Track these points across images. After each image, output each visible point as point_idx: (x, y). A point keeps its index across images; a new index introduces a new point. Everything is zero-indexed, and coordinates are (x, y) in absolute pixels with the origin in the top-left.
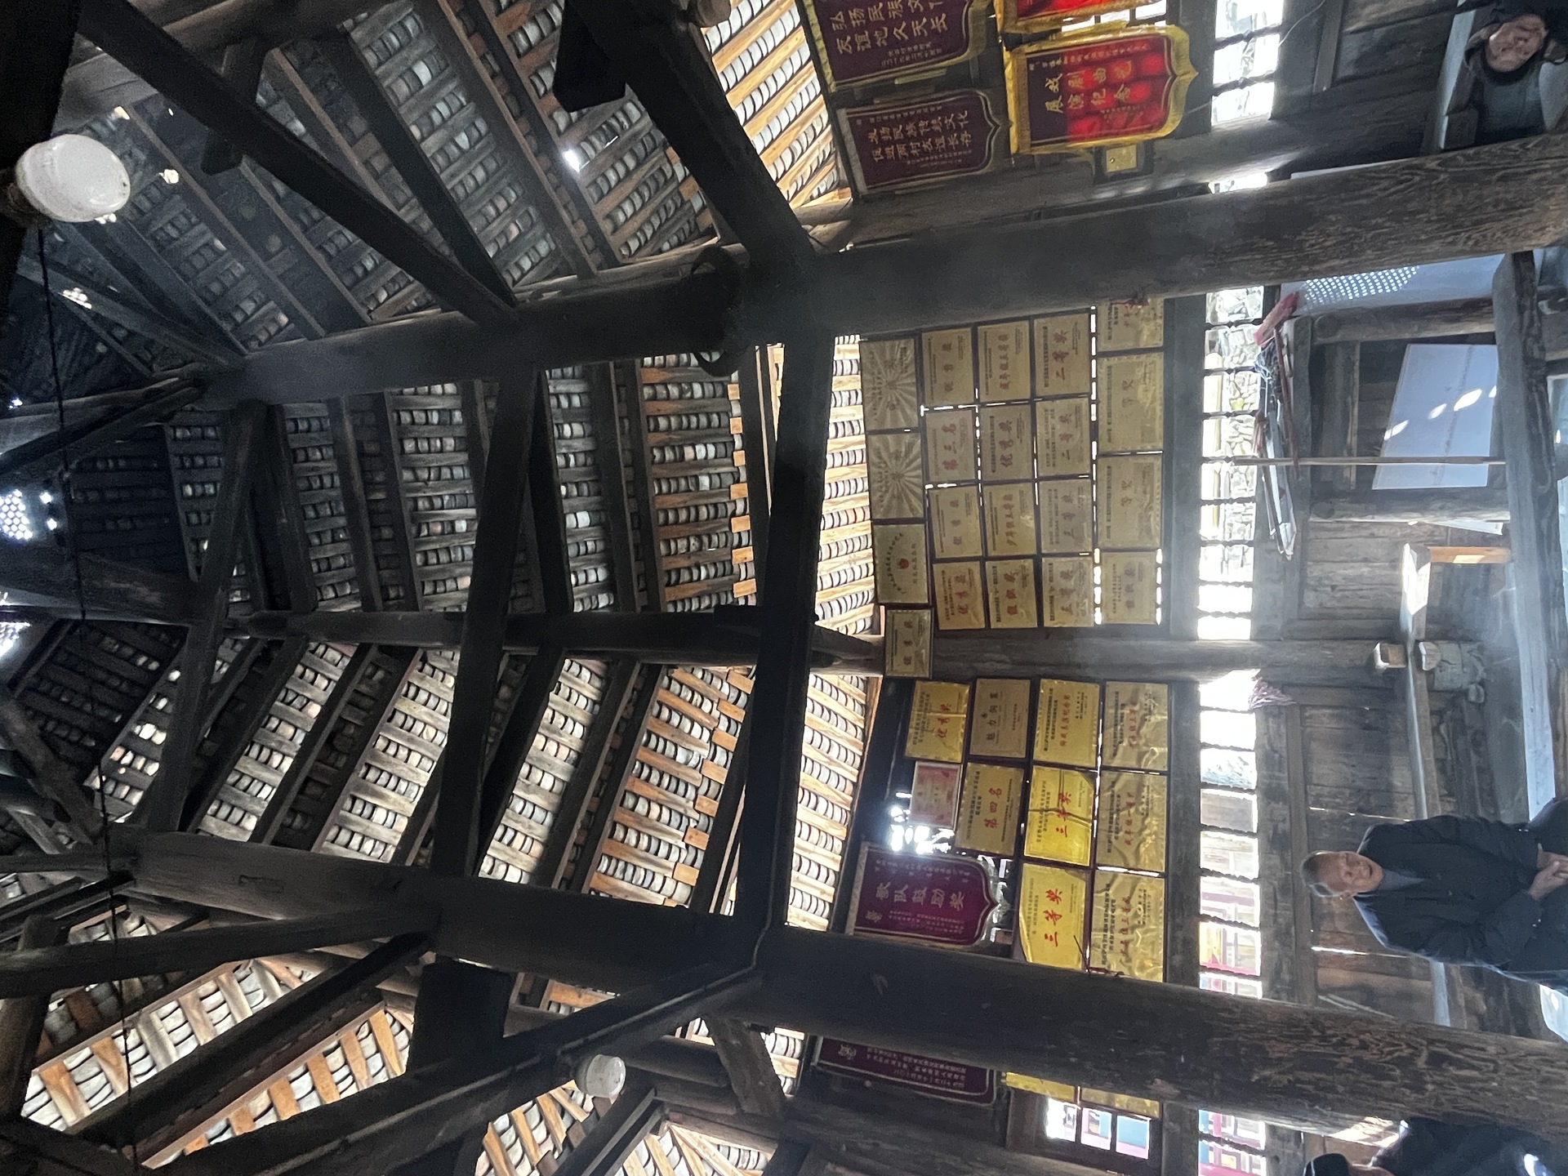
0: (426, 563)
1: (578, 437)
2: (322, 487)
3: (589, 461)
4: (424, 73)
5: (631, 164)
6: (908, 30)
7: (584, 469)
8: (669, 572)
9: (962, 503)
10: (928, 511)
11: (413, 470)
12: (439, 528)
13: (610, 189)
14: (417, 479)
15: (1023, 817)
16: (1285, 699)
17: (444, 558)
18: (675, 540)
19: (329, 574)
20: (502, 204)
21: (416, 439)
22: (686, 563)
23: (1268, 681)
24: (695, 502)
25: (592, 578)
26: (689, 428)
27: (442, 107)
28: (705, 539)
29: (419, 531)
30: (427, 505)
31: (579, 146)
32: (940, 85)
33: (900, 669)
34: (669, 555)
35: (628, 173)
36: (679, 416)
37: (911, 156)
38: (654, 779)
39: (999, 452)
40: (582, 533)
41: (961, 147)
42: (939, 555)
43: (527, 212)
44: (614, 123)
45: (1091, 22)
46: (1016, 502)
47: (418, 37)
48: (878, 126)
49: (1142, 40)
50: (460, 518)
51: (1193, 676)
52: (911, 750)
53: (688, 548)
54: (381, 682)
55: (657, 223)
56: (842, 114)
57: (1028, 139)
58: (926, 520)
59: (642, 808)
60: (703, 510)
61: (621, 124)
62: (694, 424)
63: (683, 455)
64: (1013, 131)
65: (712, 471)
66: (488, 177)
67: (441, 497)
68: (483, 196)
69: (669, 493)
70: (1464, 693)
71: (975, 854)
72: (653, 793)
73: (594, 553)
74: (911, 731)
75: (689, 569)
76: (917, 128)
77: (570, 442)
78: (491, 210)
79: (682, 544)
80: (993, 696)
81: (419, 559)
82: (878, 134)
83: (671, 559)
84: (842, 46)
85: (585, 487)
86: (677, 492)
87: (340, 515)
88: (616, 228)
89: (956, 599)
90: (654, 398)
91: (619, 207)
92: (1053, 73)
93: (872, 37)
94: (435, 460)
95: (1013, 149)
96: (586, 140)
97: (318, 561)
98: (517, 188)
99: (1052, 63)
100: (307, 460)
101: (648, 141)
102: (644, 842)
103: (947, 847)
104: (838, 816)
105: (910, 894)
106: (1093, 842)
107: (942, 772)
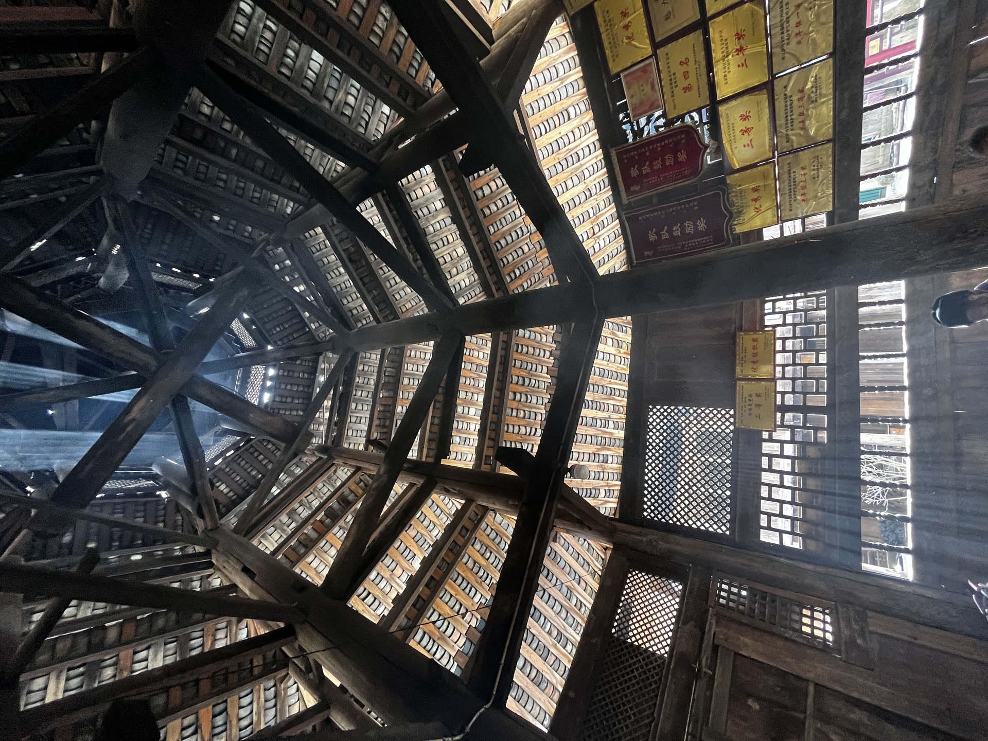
15: (710, 67)
18: (374, 23)
52: (614, 68)
59: (487, 191)
71: (682, 117)
74: (608, 52)
79: (380, 22)
83: (385, 41)
102: (500, 204)
103: (662, 121)
104: (583, 108)
105: (651, 166)
106: (770, 56)
107: (640, 69)
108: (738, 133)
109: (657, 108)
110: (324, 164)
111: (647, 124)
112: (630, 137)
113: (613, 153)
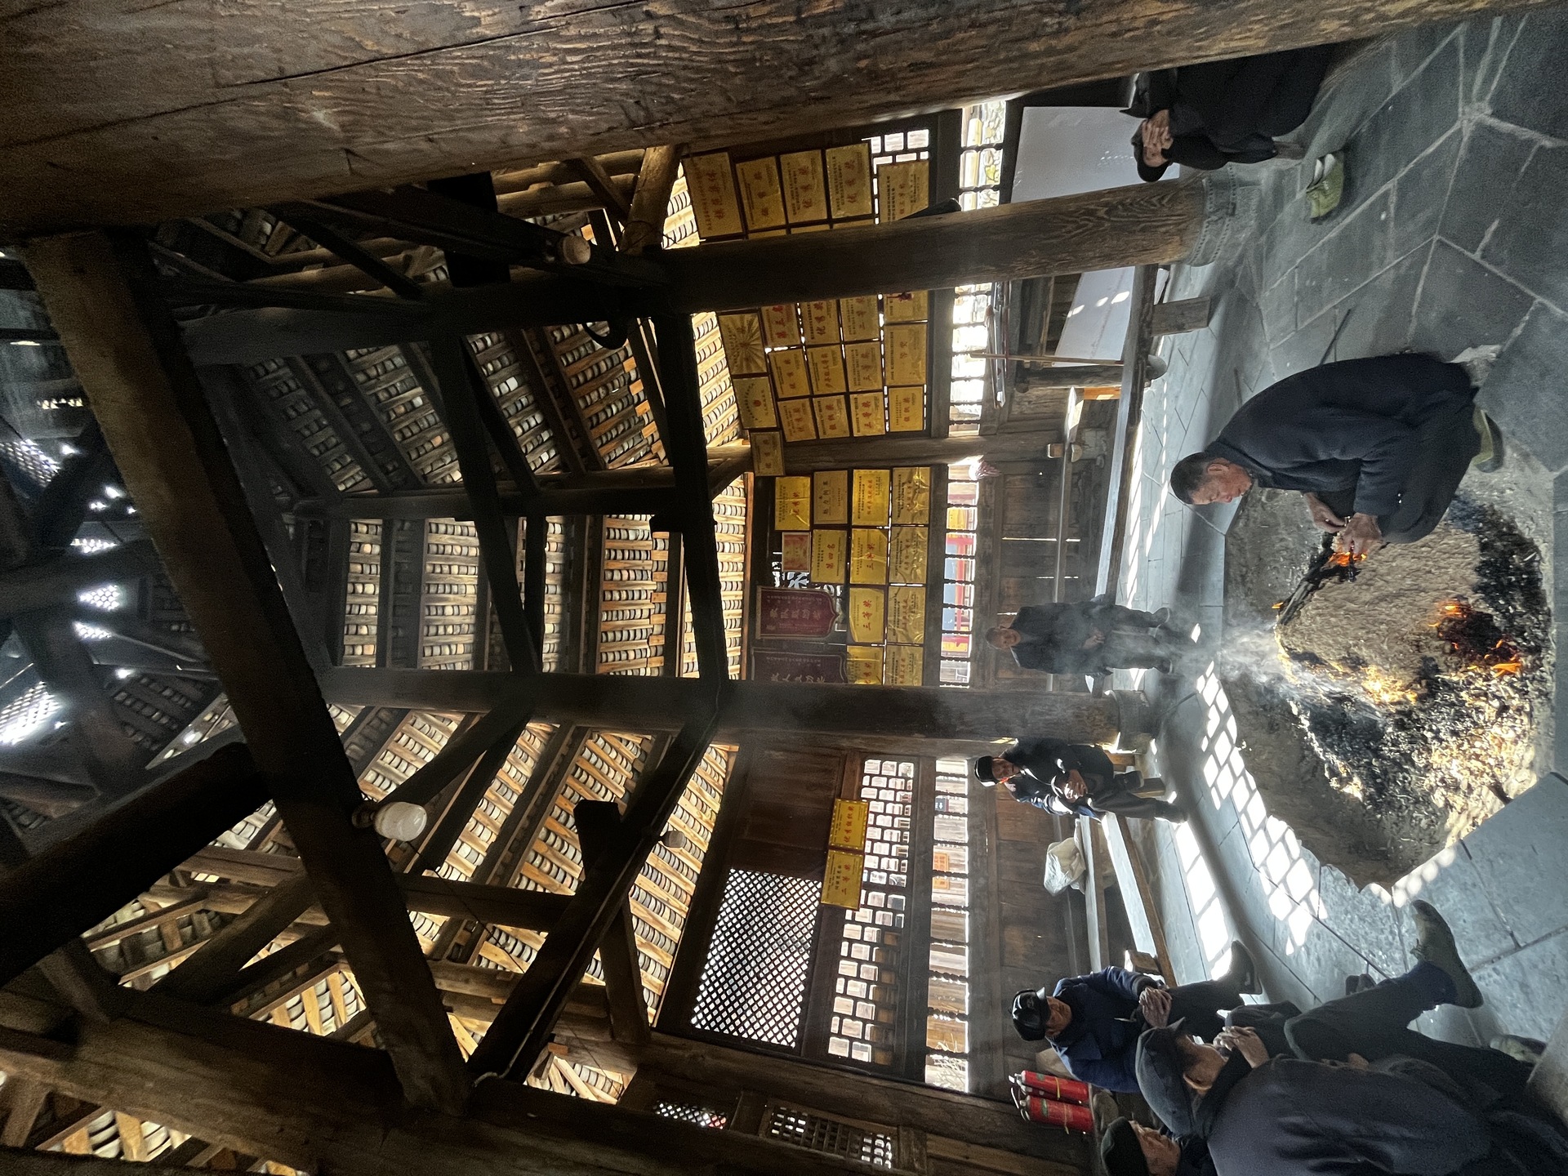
0: (404, 438)
7: (500, 345)
8: (590, 418)
9: (793, 361)
10: (769, 366)
12: (402, 409)
14: (369, 378)
15: (848, 559)
16: (995, 473)
17: (415, 429)
22: (600, 408)
23: (987, 463)
24: (595, 361)
25: (533, 423)
28: (610, 385)
29: (389, 416)
30: (386, 395)
33: (765, 472)
34: (587, 406)
38: (619, 556)
39: (816, 324)
42: (780, 396)
46: (830, 358)
50: (415, 396)
51: (944, 461)
52: (778, 526)
54: (411, 529)
58: (769, 373)
59: (617, 576)
60: (603, 364)
67: (394, 385)
69: (575, 361)
70: (1094, 460)
71: (822, 585)
72: (620, 565)
73: (528, 406)
74: (777, 513)
75: (604, 411)
79: (594, 395)
80: (825, 483)
81: (398, 437)
85: (505, 359)
86: (580, 358)
87: (314, 407)
89: (795, 423)
97: (316, 447)
102: (624, 595)
103: (806, 582)
104: (737, 550)
105: (790, 613)
106: (888, 570)
107: (798, 537)
108: (861, 615)
109: (805, 570)
110: (435, 467)
111: (794, 579)
112: (778, 584)
113: (759, 590)
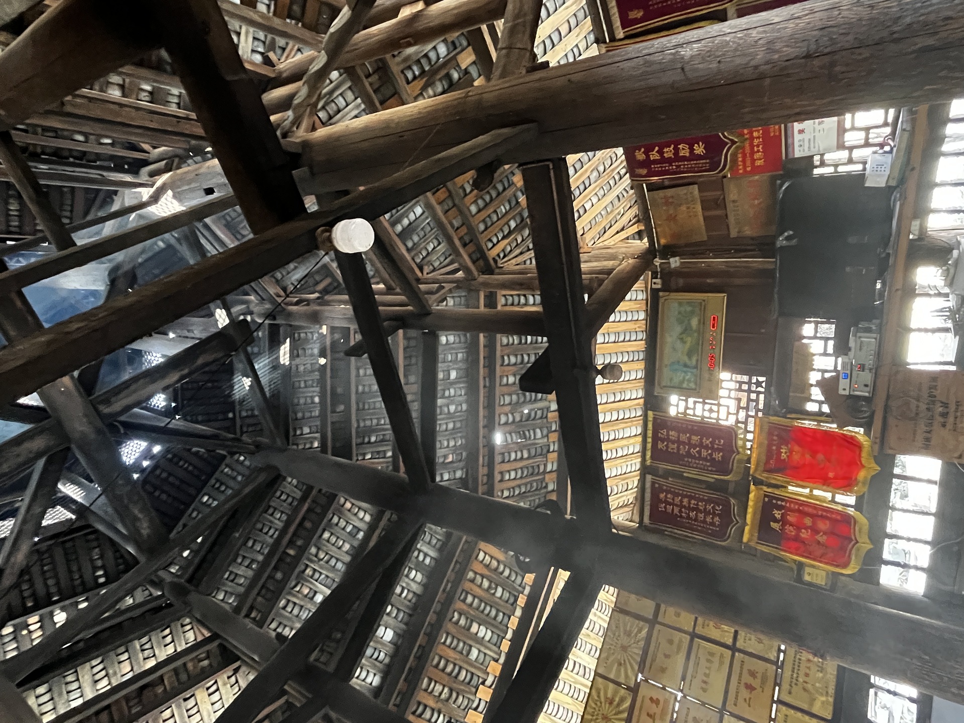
0: (284, 608)
1: (416, 582)
2: (266, 533)
3: (414, 600)
4: (453, 375)
5: (526, 455)
6: (699, 452)
7: (408, 603)
8: (419, 703)
11: (319, 549)
12: (306, 591)
13: (509, 461)
14: (316, 556)
17: (296, 611)
18: (436, 682)
19: (230, 584)
20: (452, 443)
21: (332, 534)
22: (433, 705)
24: (462, 664)
25: (369, 680)
26: (483, 612)
27: (452, 391)
28: (454, 695)
29: (295, 586)
30: (311, 573)
31: (505, 434)
32: (709, 486)
35: (522, 458)
36: (481, 601)
37: (681, 517)
40: (383, 644)
41: (713, 524)
43: (462, 453)
44: (527, 433)
45: (807, 491)
47: (460, 361)
48: (668, 492)
49: (837, 512)
50: (321, 593)
53: (441, 694)
54: (203, 668)
55: (523, 490)
56: (649, 478)
57: (755, 539)
60: (464, 673)
61: (530, 436)
62: (486, 612)
63: (470, 626)
64: (747, 529)
65: (482, 649)
66: (454, 429)
67: (321, 573)
68: (446, 436)
69: (449, 646)
73: (381, 662)
75: (433, 710)
76: (690, 503)
77: (410, 582)
78: (446, 443)
79: (439, 688)
81: (283, 603)
82: (666, 496)
83: (425, 694)
84: (660, 445)
85: (401, 615)
86: (454, 649)
87: (263, 554)
88: (501, 481)
90: (472, 581)
91: (509, 471)
92: (780, 508)
93: (678, 448)
94: (333, 551)
95: (745, 539)
96: (510, 434)
97: (231, 572)
98: (463, 440)
99: (779, 503)
100: (272, 515)
101: (539, 450)
